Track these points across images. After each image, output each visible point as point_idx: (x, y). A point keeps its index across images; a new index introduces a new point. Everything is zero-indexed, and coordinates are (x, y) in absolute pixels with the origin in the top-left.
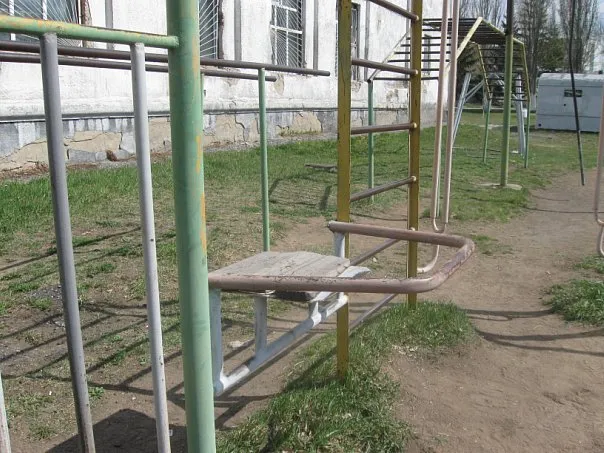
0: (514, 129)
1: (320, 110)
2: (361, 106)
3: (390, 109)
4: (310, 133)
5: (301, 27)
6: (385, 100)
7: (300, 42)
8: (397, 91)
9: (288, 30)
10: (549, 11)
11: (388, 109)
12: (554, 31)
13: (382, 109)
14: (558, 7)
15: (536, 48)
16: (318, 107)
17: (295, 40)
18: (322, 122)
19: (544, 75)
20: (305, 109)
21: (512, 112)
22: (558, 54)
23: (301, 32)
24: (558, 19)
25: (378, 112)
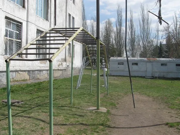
0: (102, 76)
1: (29, 71)
2: (47, 69)
3: (59, 70)
4: (24, 80)
5: (20, 39)
6: (57, 67)
7: (20, 45)
8: (62, 63)
9: (14, 40)
10: (111, 39)
11: (58, 70)
12: (113, 45)
13: (56, 70)
14: (114, 38)
15: (108, 50)
16: (28, 70)
17: (18, 44)
18: (30, 76)
19: (111, 58)
20: (21, 71)
21: (100, 69)
22: (115, 52)
23: (20, 41)
24: (114, 42)
25: (54, 71)
